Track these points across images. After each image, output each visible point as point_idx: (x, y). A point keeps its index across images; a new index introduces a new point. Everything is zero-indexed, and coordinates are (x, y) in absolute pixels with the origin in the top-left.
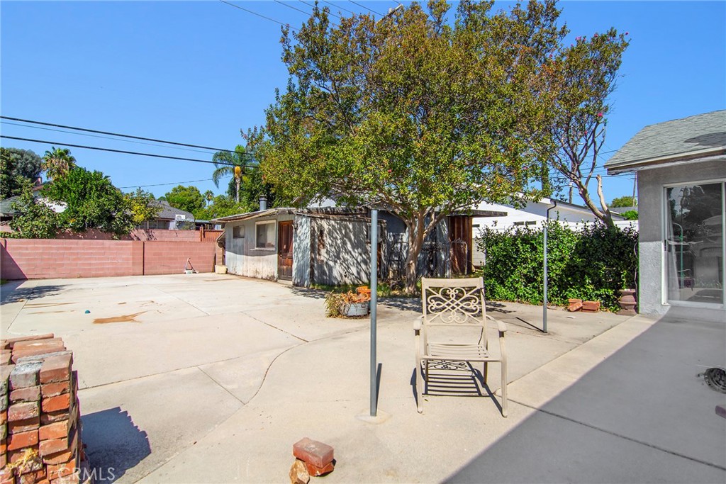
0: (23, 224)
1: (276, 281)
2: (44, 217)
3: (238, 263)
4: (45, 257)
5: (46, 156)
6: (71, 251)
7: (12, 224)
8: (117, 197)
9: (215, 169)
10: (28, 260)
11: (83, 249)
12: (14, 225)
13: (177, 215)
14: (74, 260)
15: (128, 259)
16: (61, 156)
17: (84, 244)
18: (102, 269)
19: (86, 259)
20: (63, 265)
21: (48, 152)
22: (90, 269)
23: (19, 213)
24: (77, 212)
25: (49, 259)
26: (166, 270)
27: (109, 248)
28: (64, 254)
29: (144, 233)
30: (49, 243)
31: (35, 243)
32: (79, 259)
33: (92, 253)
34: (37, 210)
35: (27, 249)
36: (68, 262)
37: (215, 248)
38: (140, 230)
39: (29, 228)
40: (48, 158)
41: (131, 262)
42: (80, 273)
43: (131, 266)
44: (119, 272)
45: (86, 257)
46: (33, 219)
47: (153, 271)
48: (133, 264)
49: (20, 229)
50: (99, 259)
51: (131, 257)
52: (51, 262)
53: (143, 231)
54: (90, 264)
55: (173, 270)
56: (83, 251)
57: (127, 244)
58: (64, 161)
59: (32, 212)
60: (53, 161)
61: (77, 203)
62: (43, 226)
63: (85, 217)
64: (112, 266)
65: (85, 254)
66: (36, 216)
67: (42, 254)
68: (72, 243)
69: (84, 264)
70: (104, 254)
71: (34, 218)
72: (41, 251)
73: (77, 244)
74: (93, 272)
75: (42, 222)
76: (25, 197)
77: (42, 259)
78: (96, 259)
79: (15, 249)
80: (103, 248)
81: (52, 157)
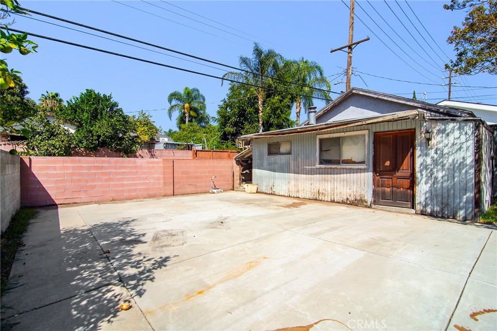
0: (40, 143)
1: (370, 207)
2: (60, 136)
3: (277, 183)
4: (75, 178)
5: (42, 98)
6: (103, 171)
7: (29, 143)
8: (124, 118)
9: (170, 106)
10: (57, 181)
11: (115, 168)
12: (30, 145)
13: (161, 138)
14: (106, 180)
15: (158, 179)
16: (53, 98)
17: (116, 162)
18: (135, 190)
19: (119, 180)
20: (94, 187)
21: (43, 95)
22: (122, 191)
23: (35, 132)
24: (91, 132)
25: (79, 180)
26: (193, 189)
27: (141, 167)
28: (95, 174)
29: (147, 152)
30: (80, 162)
31: (64, 162)
32: (111, 180)
33: (124, 173)
34: (53, 129)
35: (55, 168)
36: (100, 183)
37: (233, 166)
38: (143, 150)
39: (45, 147)
40: (44, 99)
41: (162, 181)
42: (112, 195)
43: (162, 186)
44: (151, 193)
45: (119, 177)
46: (49, 138)
47: (182, 191)
48: (165, 183)
49: (36, 149)
50: (132, 179)
51: (162, 176)
52: (82, 184)
53: (146, 151)
54: (122, 185)
55: (199, 190)
56: (114, 171)
57: (158, 163)
58: (55, 102)
59: (47, 131)
60: (48, 102)
61: (90, 122)
62: (60, 145)
63: (99, 136)
64: (143, 187)
65: (117, 174)
66: (52, 135)
67: (72, 174)
68: (103, 162)
69: (116, 186)
70: (136, 173)
71: (51, 137)
72: (70, 171)
73: (109, 162)
74: (126, 194)
75: (58, 141)
76: (41, 116)
77: (72, 181)
78: (128, 179)
79: (41, 169)
80: (135, 167)
81: (46, 99)
